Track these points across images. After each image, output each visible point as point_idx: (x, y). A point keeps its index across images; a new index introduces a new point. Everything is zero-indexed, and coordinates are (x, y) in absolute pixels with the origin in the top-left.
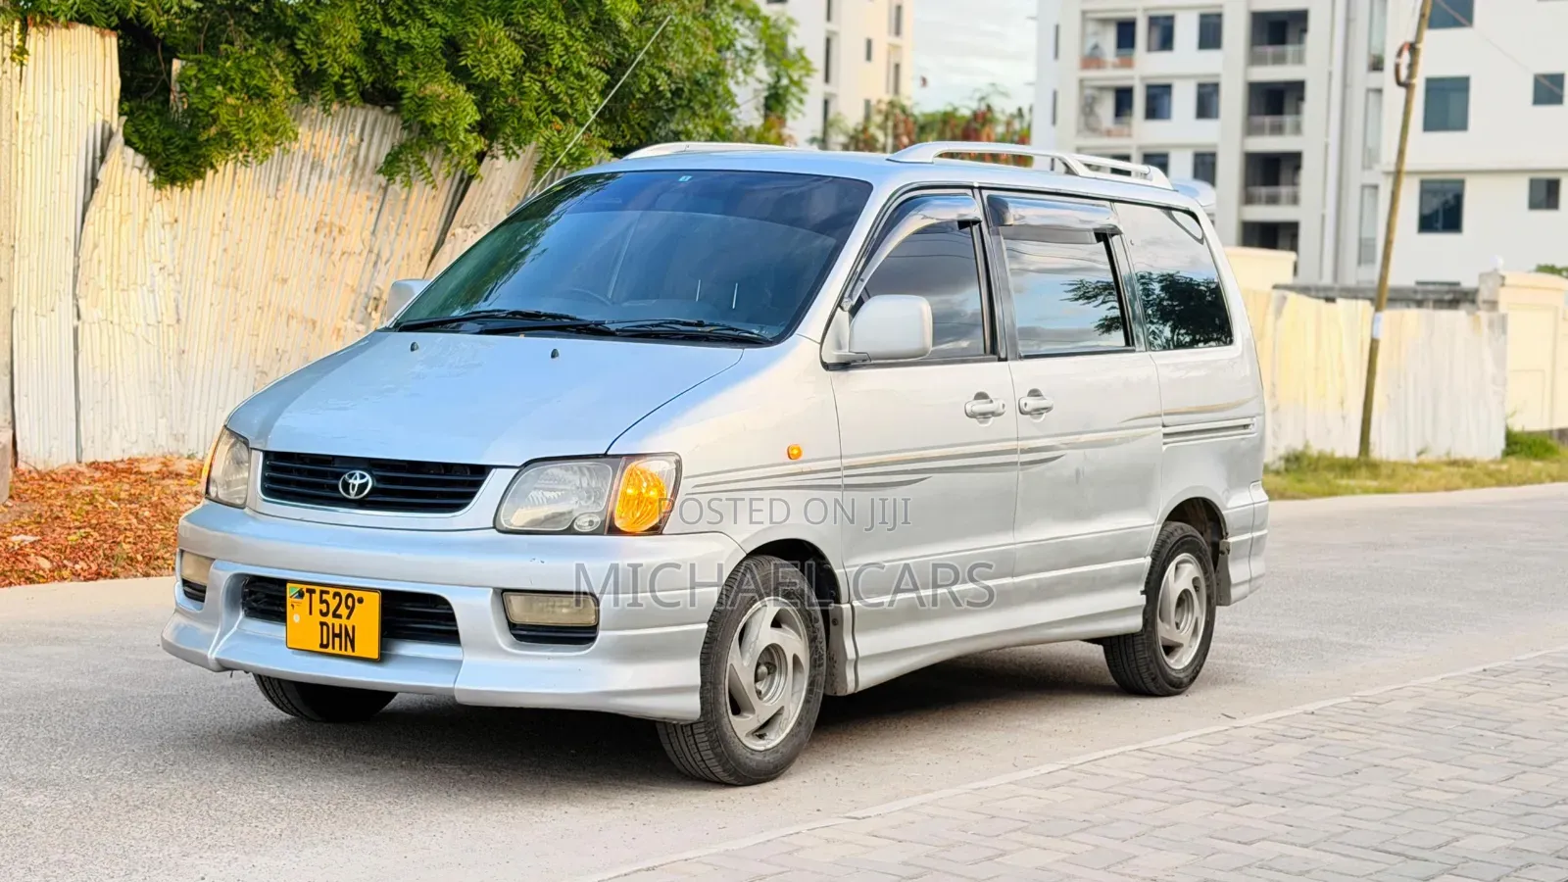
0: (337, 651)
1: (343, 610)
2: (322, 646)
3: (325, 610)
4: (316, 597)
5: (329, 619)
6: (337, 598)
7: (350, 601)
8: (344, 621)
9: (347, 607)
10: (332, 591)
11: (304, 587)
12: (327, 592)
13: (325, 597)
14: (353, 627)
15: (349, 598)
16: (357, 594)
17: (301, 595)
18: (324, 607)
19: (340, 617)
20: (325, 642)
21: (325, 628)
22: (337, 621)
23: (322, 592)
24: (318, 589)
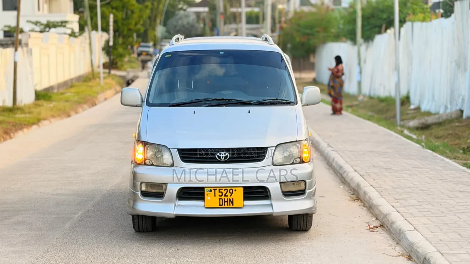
0: (226, 206)
1: (228, 194)
2: (220, 205)
3: (221, 195)
4: (217, 191)
5: (223, 197)
6: (226, 191)
7: (231, 191)
8: (229, 197)
9: (230, 192)
10: (224, 189)
11: (212, 189)
12: (222, 189)
13: (221, 191)
14: (233, 199)
15: (231, 190)
16: (234, 189)
17: (211, 191)
18: (221, 194)
19: (227, 196)
20: (221, 204)
21: (221, 200)
22: (226, 198)
23: (219, 190)
24: (218, 189)
